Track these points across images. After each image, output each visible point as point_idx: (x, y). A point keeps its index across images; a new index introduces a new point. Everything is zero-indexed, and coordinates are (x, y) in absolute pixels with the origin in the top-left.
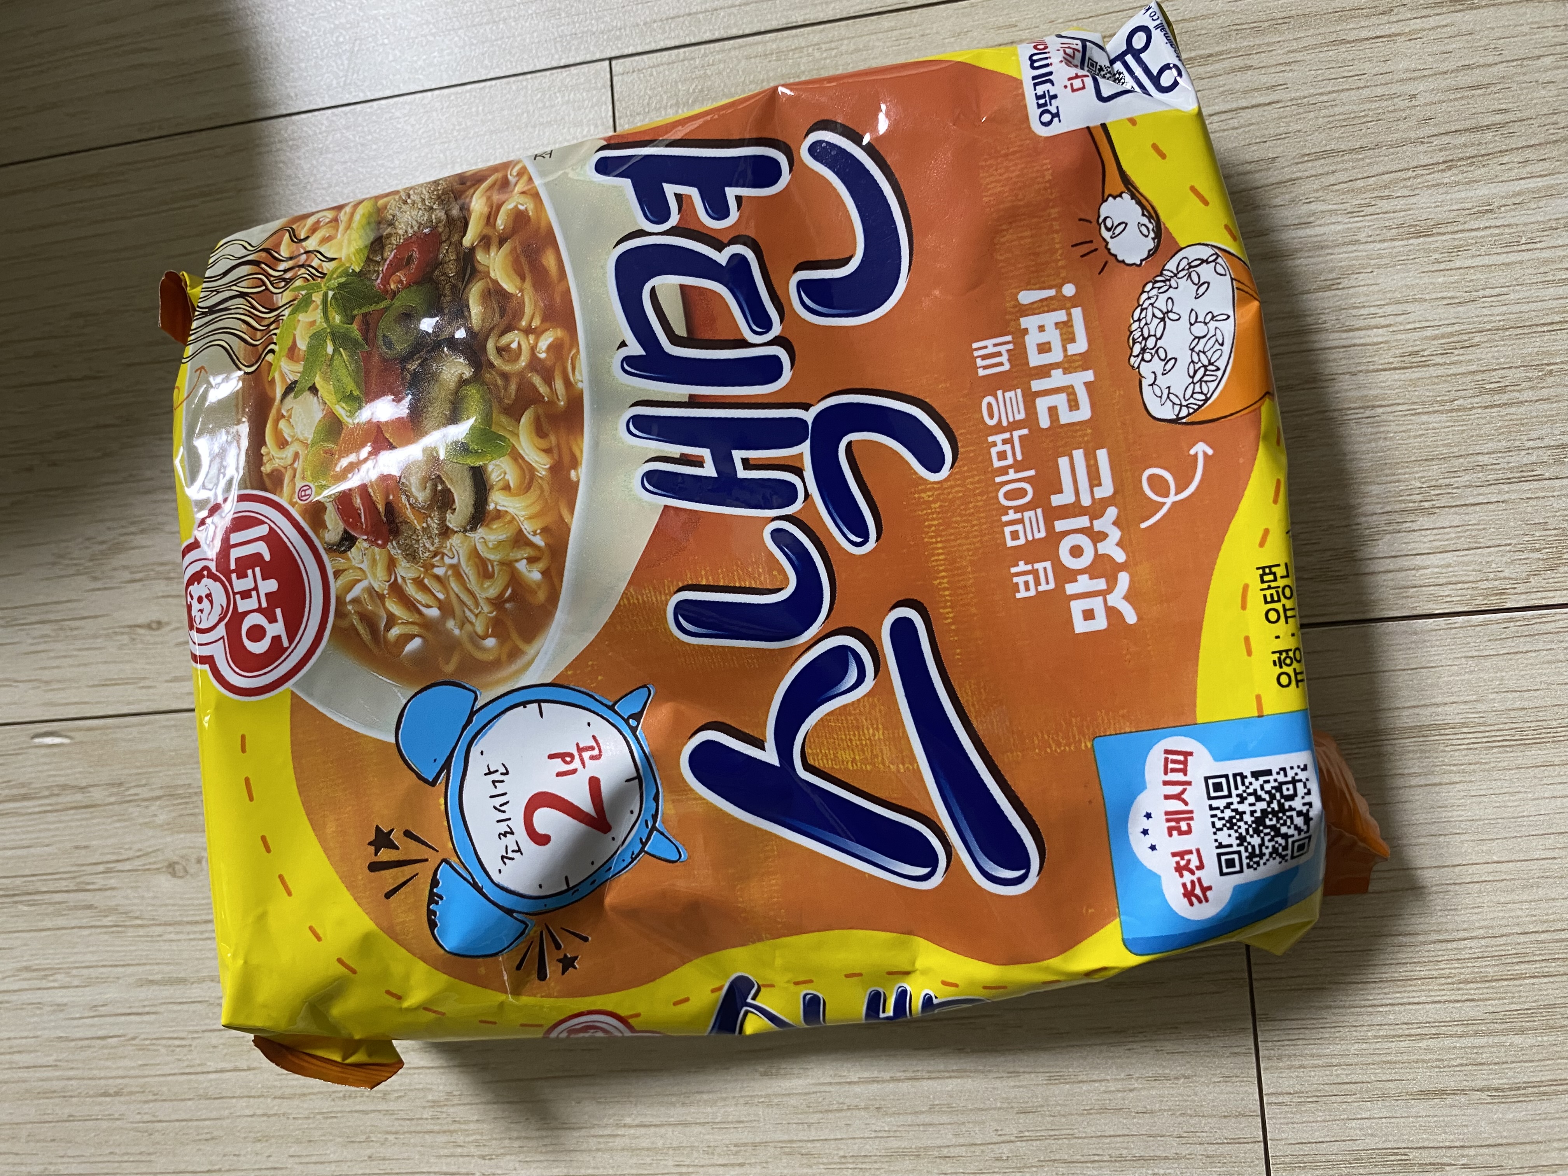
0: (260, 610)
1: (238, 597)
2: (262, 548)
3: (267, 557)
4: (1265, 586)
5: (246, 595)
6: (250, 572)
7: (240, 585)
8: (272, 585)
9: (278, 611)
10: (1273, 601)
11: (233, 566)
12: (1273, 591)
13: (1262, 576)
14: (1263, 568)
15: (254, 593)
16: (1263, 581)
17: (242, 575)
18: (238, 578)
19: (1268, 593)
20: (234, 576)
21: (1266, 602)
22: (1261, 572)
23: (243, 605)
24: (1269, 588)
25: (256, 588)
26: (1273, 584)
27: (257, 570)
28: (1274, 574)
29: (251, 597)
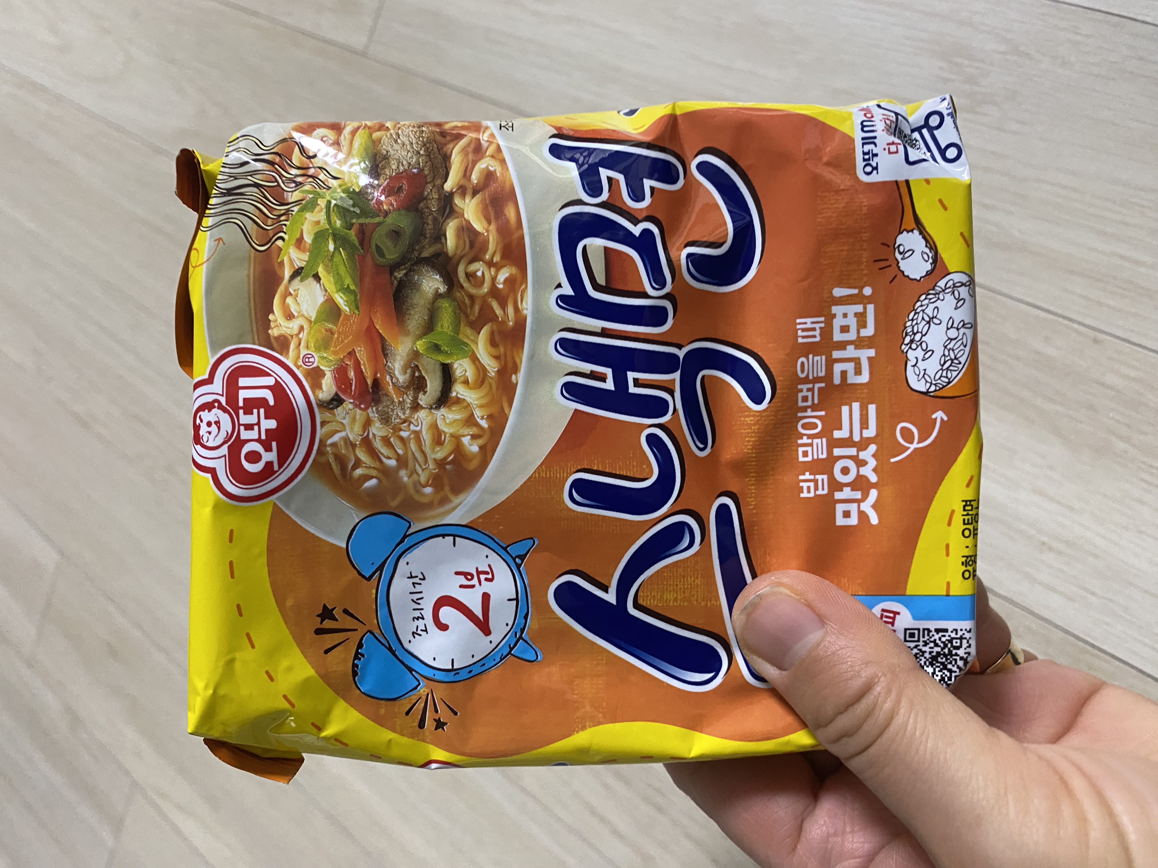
0: (259, 440)
1: (242, 428)
2: (268, 395)
3: (272, 402)
4: (965, 513)
5: (249, 427)
6: (255, 411)
7: (245, 419)
8: (272, 424)
9: (274, 444)
10: (968, 524)
11: (241, 404)
12: (969, 517)
13: (964, 506)
14: (966, 501)
15: (256, 427)
16: (964, 510)
17: (248, 412)
18: (245, 413)
19: (966, 518)
20: (241, 412)
21: (964, 524)
22: (964, 503)
23: (245, 435)
24: (968, 515)
25: (258, 424)
26: (970, 513)
27: (262, 411)
28: (972, 506)
29: (253, 429)
